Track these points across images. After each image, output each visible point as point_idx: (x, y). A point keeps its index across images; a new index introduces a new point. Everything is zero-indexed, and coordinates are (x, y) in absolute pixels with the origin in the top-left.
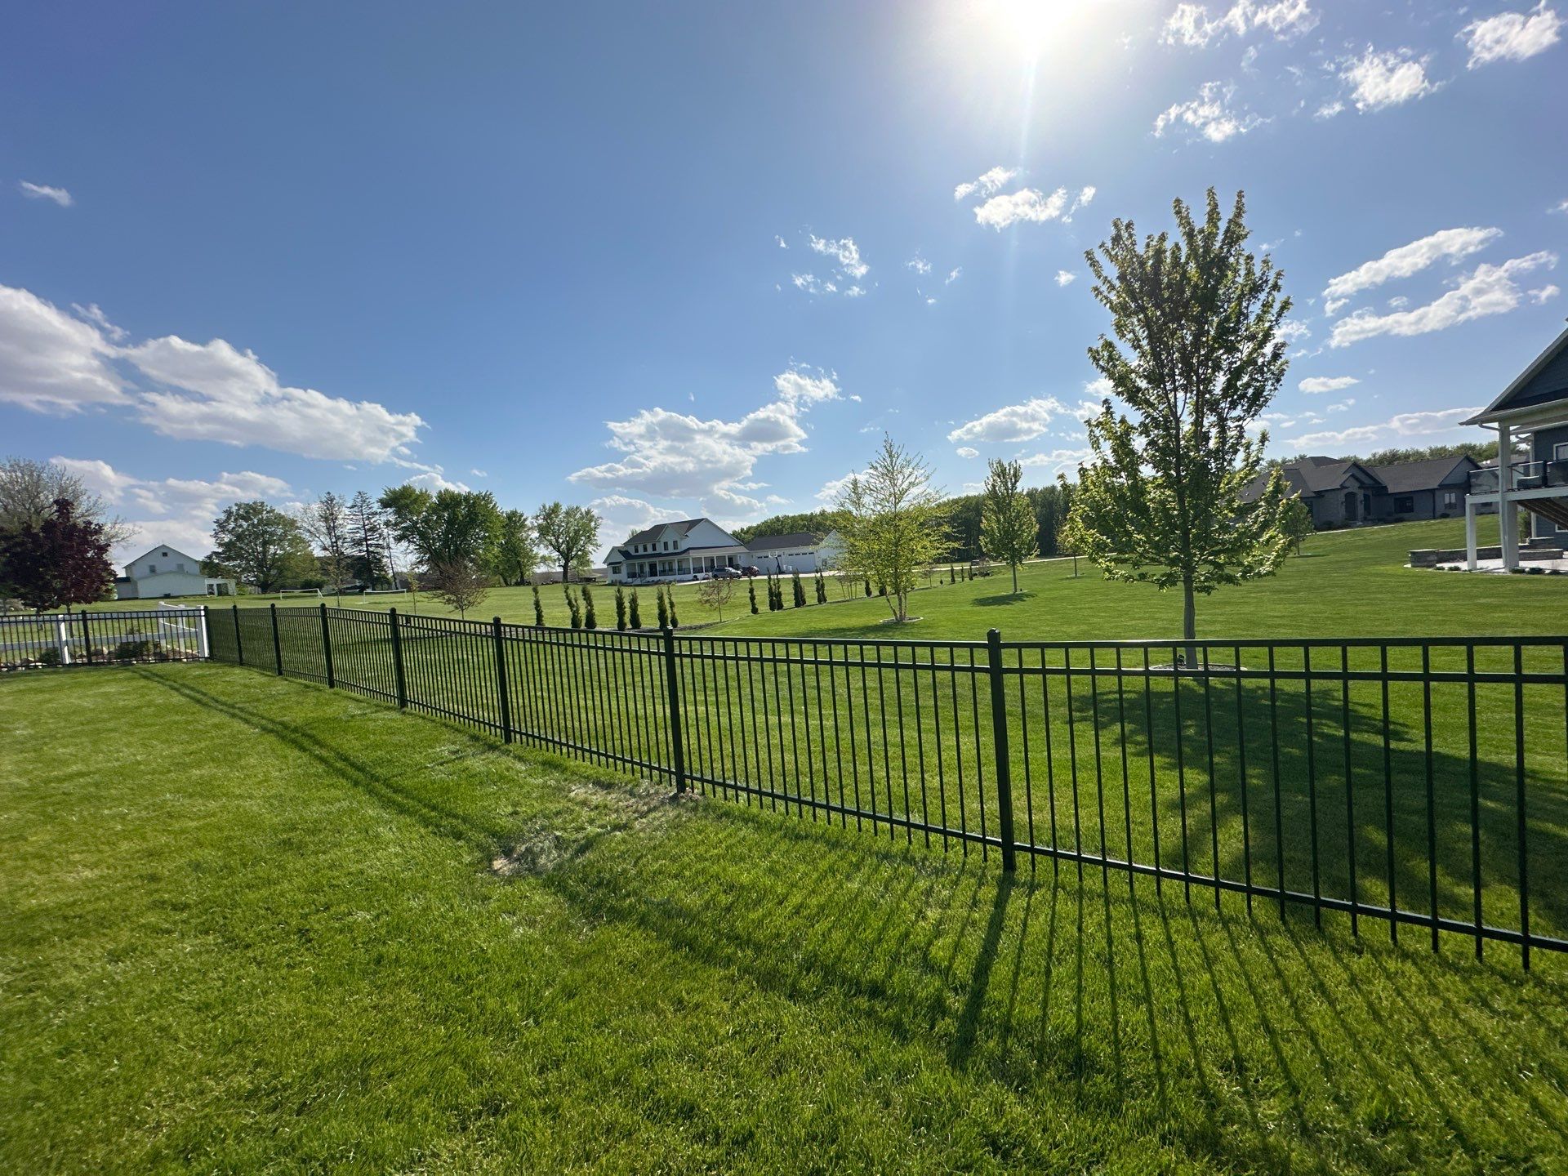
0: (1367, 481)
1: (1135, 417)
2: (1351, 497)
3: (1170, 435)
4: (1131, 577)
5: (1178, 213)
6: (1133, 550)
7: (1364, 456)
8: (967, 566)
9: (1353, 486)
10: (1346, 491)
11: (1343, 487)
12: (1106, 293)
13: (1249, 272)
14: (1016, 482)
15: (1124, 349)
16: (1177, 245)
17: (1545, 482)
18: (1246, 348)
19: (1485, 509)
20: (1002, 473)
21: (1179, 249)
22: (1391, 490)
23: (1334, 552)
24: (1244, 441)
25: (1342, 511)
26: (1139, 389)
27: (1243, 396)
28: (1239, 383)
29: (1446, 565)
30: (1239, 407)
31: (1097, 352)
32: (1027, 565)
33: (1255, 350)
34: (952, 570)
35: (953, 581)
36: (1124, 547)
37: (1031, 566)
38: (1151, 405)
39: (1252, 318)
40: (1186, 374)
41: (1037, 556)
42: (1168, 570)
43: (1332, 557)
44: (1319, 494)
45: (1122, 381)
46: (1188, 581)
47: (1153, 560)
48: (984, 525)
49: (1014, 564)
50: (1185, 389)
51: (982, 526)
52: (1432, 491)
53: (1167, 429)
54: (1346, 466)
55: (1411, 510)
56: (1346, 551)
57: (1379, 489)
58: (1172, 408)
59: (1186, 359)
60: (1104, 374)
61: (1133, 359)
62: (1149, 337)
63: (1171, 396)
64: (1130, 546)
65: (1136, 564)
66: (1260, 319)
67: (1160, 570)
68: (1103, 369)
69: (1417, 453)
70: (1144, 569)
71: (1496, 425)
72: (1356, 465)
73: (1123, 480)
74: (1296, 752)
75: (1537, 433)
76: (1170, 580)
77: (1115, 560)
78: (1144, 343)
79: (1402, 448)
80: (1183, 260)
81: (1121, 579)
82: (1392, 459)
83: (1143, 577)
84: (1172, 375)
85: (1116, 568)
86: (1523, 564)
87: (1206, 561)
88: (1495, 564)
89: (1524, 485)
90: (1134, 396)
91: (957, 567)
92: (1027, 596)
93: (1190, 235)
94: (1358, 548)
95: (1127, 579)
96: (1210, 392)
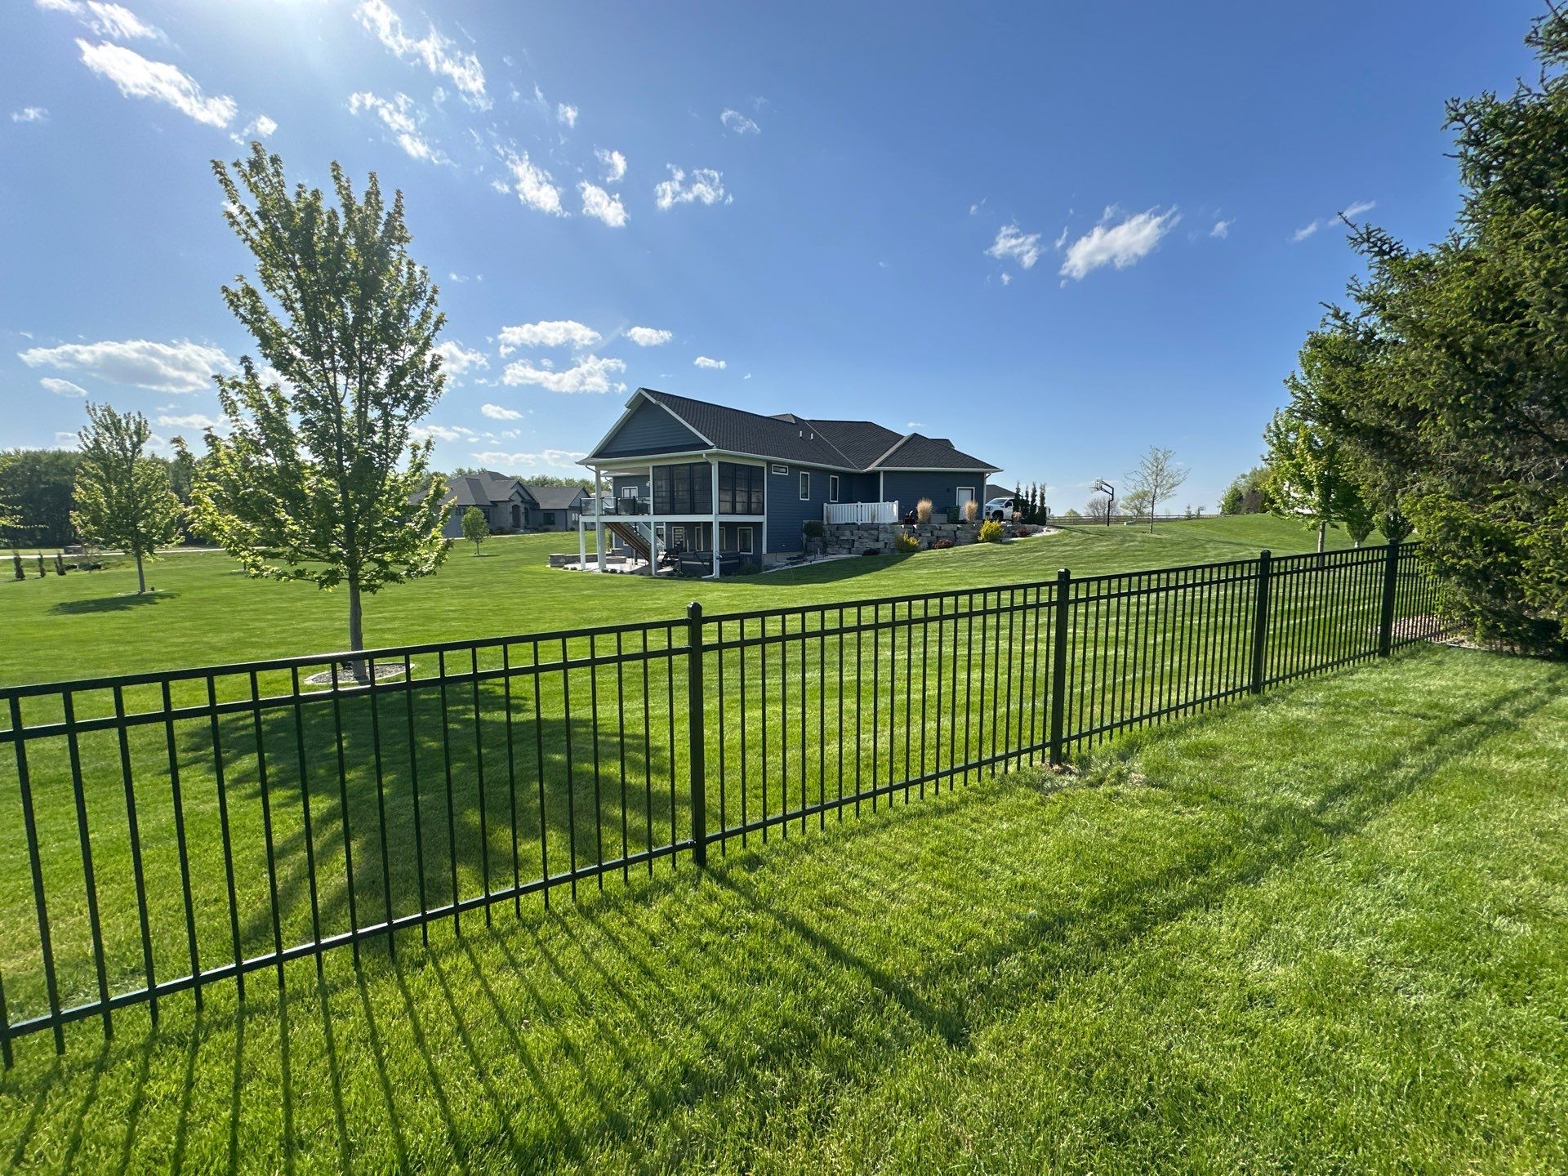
0: (527, 497)
1: (289, 389)
2: (515, 507)
3: (329, 418)
4: (285, 574)
5: (337, 178)
6: (286, 544)
7: (527, 478)
8: (50, 554)
9: (518, 501)
10: (512, 504)
11: (510, 500)
12: (244, 227)
13: (411, 276)
14: (140, 442)
15: (271, 303)
16: (334, 212)
17: (617, 512)
18: (409, 351)
19: (589, 527)
20: (114, 426)
21: (336, 217)
22: (542, 507)
23: (504, 552)
24: (409, 442)
25: (510, 519)
26: (293, 358)
27: (406, 396)
28: (403, 383)
29: (570, 566)
30: (402, 406)
31: (236, 295)
32: (162, 555)
33: (416, 354)
34: (17, 561)
35: (20, 576)
36: (275, 538)
37: (168, 558)
38: (309, 381)
39: (412, 322)
40: (348, 356)
41: (181, 545)
42: (330, 567)
43: (502, 557)
44: (495, 504)
45: (268, 341)
46: (354, 579)
47: (312, 555)
48: (79, 495)
49: (139, 555)
50: (346, 371)
51: (76, 496)
52: (565, 510)
53: (327, 411)
54: (513, 483)
55: (553, 523)
56: (511, 552)
57: (533, 505)
58: (333, 389)
59: (347, 340)
60: (247, 327)
61: (285, 320)
62: (303, 300)
63: (331, 375)
64: (281, 538)
65: (292, 559)
66: (419, 326)
67: (320, 567)
68: (245, 320)
69: (558, 481)
70: (301, 566)
71: (593, 468)
72: (519, 483)
73: (270, 460)
74: (434, 744)
75: (615, 478)
76: (332, 578)
77: (262, 554)
78: (298, 305)
79: (550, 476)
80: (341, 231)
81: (272, 578)
82: (543, 483)
83: (300, 574)
84: (331, 353)
85: (264, 564)
86: (610, 567)
87: (371, 559)
88: (594, 566)
89: (608, 512)
90: (283, 363)
91: (30, 555)
92: (162, 596)
93: (348, 208)
94: (520, 550)
95: (279, 576)
96: (374, 384)
